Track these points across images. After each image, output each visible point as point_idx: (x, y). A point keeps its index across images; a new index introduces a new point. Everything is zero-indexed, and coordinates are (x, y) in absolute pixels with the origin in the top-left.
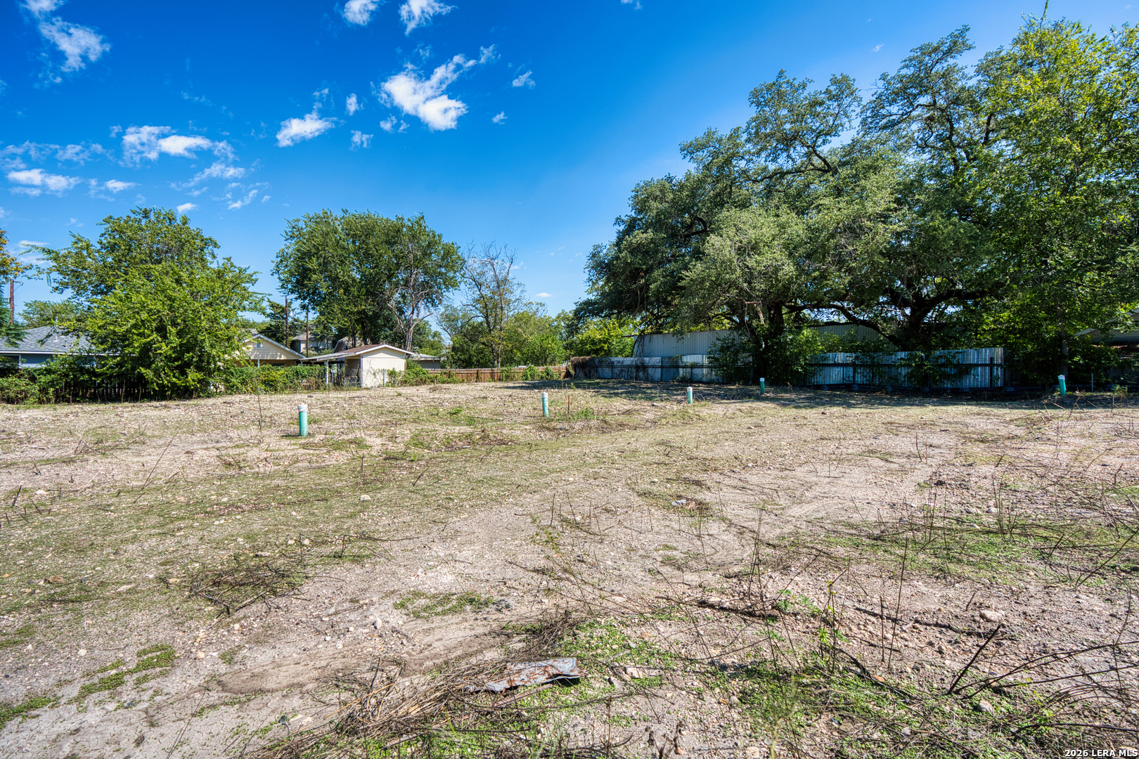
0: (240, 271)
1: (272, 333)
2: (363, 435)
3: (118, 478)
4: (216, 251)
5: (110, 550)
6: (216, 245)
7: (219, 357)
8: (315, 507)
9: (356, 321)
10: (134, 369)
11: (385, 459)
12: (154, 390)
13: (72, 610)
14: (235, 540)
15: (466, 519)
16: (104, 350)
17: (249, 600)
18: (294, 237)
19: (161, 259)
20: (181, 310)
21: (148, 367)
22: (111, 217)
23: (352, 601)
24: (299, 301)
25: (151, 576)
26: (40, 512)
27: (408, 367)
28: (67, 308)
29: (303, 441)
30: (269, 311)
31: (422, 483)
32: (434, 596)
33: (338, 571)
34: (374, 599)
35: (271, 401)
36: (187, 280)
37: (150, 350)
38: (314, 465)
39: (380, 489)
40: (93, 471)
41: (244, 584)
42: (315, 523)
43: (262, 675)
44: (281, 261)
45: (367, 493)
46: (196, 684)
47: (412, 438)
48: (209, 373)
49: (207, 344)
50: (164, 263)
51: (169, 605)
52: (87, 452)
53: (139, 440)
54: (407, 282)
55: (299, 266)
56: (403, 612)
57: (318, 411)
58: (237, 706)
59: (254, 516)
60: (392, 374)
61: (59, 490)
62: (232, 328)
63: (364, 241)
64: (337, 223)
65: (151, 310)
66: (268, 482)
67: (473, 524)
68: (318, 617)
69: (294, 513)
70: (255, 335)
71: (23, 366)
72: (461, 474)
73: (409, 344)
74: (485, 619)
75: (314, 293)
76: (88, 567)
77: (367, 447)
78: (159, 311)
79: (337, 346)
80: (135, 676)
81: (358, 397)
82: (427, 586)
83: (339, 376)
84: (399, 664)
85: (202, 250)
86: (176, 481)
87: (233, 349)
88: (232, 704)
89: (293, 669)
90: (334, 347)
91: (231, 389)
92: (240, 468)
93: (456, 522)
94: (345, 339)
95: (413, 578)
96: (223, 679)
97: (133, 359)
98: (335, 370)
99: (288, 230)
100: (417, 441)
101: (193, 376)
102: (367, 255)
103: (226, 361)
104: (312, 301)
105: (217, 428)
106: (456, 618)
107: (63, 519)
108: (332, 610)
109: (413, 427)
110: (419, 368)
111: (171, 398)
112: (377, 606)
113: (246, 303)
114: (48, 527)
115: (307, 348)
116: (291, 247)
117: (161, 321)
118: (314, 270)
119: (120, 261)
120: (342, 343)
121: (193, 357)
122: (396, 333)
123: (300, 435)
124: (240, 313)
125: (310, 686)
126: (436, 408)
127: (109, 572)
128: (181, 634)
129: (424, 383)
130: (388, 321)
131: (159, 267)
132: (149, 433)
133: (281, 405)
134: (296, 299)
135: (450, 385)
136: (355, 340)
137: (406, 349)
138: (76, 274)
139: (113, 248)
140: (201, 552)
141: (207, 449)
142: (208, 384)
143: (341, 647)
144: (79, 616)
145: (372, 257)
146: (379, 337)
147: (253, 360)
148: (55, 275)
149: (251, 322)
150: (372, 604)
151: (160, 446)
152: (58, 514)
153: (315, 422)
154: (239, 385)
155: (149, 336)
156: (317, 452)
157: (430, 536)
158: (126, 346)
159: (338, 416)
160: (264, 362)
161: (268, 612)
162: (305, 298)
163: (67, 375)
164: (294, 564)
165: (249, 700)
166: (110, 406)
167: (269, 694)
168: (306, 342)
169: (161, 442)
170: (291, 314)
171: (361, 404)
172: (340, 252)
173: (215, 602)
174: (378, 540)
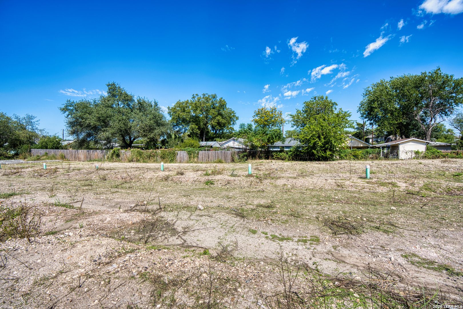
0: (345, 113)
1: (357, 136)
2: (396, 181)
3: (306, 185)
4: (336, 107)
5: (304, 206)
6: (336, 105)
7: (337, 146)
8: (370, 207)
9: (397, 127)
10: (311, 150)
11: (407, 193)
12: (317, 157)
13: (296, 219)
14: (339, 212)
15: (453, 231)
16: (304, 144)
17: (342, 232)
18: (367, 95)
19: (319, 113)
20: (325, 130)
21: (315, 150)
22: (306, 102)
23: (381, 246)
24: (369, 121)
25: (314, 216)
26: (289, 191)
27: (427, 149)
28: (294, 132)
29: (367, 180)
30: (356, 127)
31: (427, 208)
32: (424, 259)
33: (377, 233)
34: (392, 249)
35: (356, 163)
36: (327, 119)
37: (315, 144)
38: (372, 191)
39: (402, 206)
40: (300, 182)
41: (341, 227)
42: (369, 213)
43: (345, 257)
44: (361, 106)
45: (395, 206)
46: (325, 251)
47: (424, 185)
48: (334, 152)
49: (333, 141)
50: (320, 114)
51: (318, 226)
52: (299, 176)
53: (312, 174)
54: (427, 106)
55: (369, 107)
56: (406, 259)
57: (375, 169)
58: (336, 263)
59: (346, 205)
60: (417, 153)
61: (293, 186)
62: (342, 135)
63: (401, 89)
64: (387, 84)
65: (316, 131)
66: (352, 194)
67: (457, 235)
68: (366, 247)
69: (361, 208)
70: (351, 137)
71: (285, 149)
72: (454, 208)
73: (428, 137)
74: (455, 281)
75: (375, 118)
76: (299, 209)
77: (398, 187)
78: (318, 131)
79: (387, 140)
80: (310, 242)
81: (396, 163)
82: (420, 254)
83: (387, 154)
84: (399, 277)
85: (332, 107)
86: (322, 189)
87: (342, 143)
88: (335, 261)
89: (355, 260)
90: (385, 140)
91: (341, 158)
92: (342, 187)
93: (444, 230)
94: (391, 136)
95: (413, 248)
96: (332, 253)
97: (311, 147)
98: (385, 151)
99: (364, 93)
100: (427, 187)
101: (328, 153)
102: (403, 95)
103: (339, 148)
104: (375, 121)
105: (336, 172)
106: (435, 273)
107: (294, 194)
108: (373, 247)
109: (426, 180)
110: (435, 150)
111: (321, 161)
112: (393, 252)
113: (347, 125)
114: (291, 196)
115: (372, 141)
116: (366, 99)
117: (319, 134)
118: (376, 107)
119: (308, 115)
120: (389, 138)
121: (328, 146)
122: (420, 132)
123: (366, 178)
124: (345, 129)
125: (361, 268)
126: (443, 171)
127: (304, 211)
128: (322, 235)
129: (438, 157)
130: (415, 127)
131: (318, 116)
132: (315, 172)
133: (359, 165)
134: (367, 121)
135: (457, 160)
136: (396, 137)
137: (426, 140)
138: (297, 121)
139: (306, 112)
140: (328, 213)
141: (332, 179)
142: (333, 155)
143: (375, 261)
144: (297, 222)
145: (406, 96)
146: (409, 135)
147: (349, 147)
148: (293, 123)
149: (349, 131)
150: (390, 250)
151: (318, 177)
152: (293, 193)
153: (373, 173)
154: (344, 157)
155: (316, 139)
156: (373, 186)
157: (428, 233)
158: (309, 143)
159: (385, 171)
160: (353, 147)
161: (348, 238)
162: (371, 120)
163: (294, 152)
164: (359, 226)
165: (340, 263)
166: (305, 162)
167: (347, 264)
168: (372, 138)
169: (318, 175)
170: (366, 127)
171: (397, 167)
172: (388, 97)
173: (332, 229)
174: (397, 227)
